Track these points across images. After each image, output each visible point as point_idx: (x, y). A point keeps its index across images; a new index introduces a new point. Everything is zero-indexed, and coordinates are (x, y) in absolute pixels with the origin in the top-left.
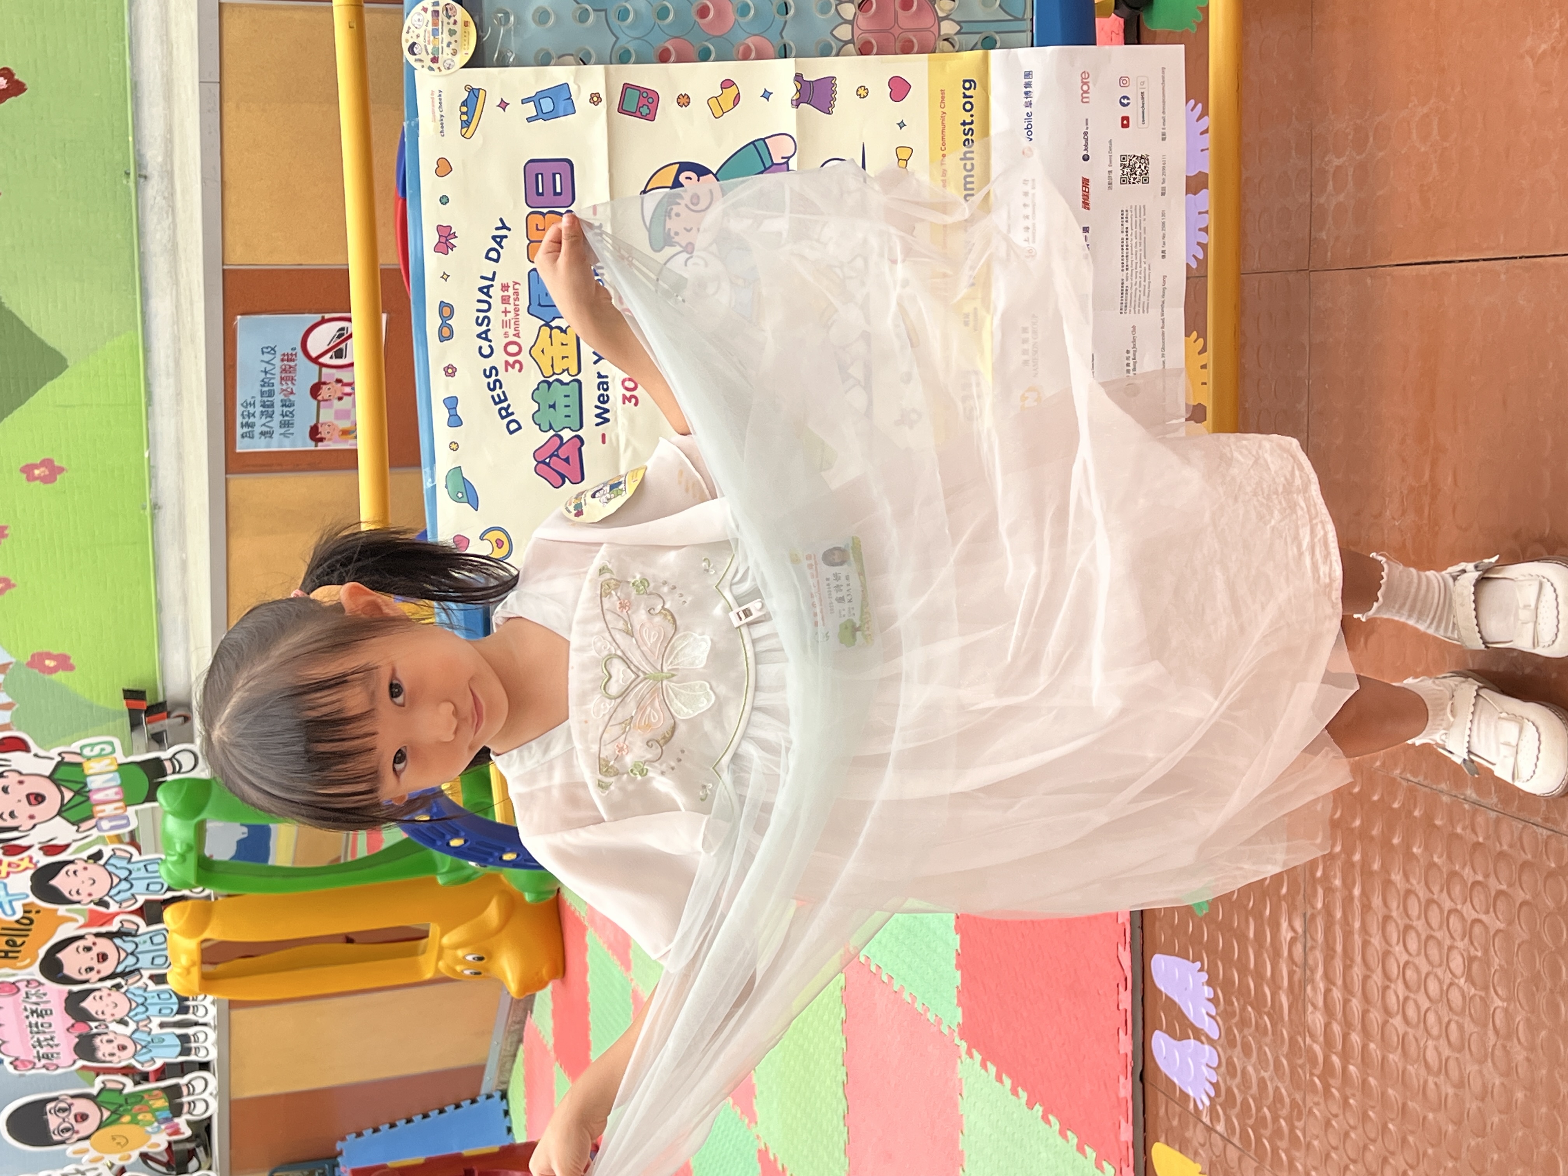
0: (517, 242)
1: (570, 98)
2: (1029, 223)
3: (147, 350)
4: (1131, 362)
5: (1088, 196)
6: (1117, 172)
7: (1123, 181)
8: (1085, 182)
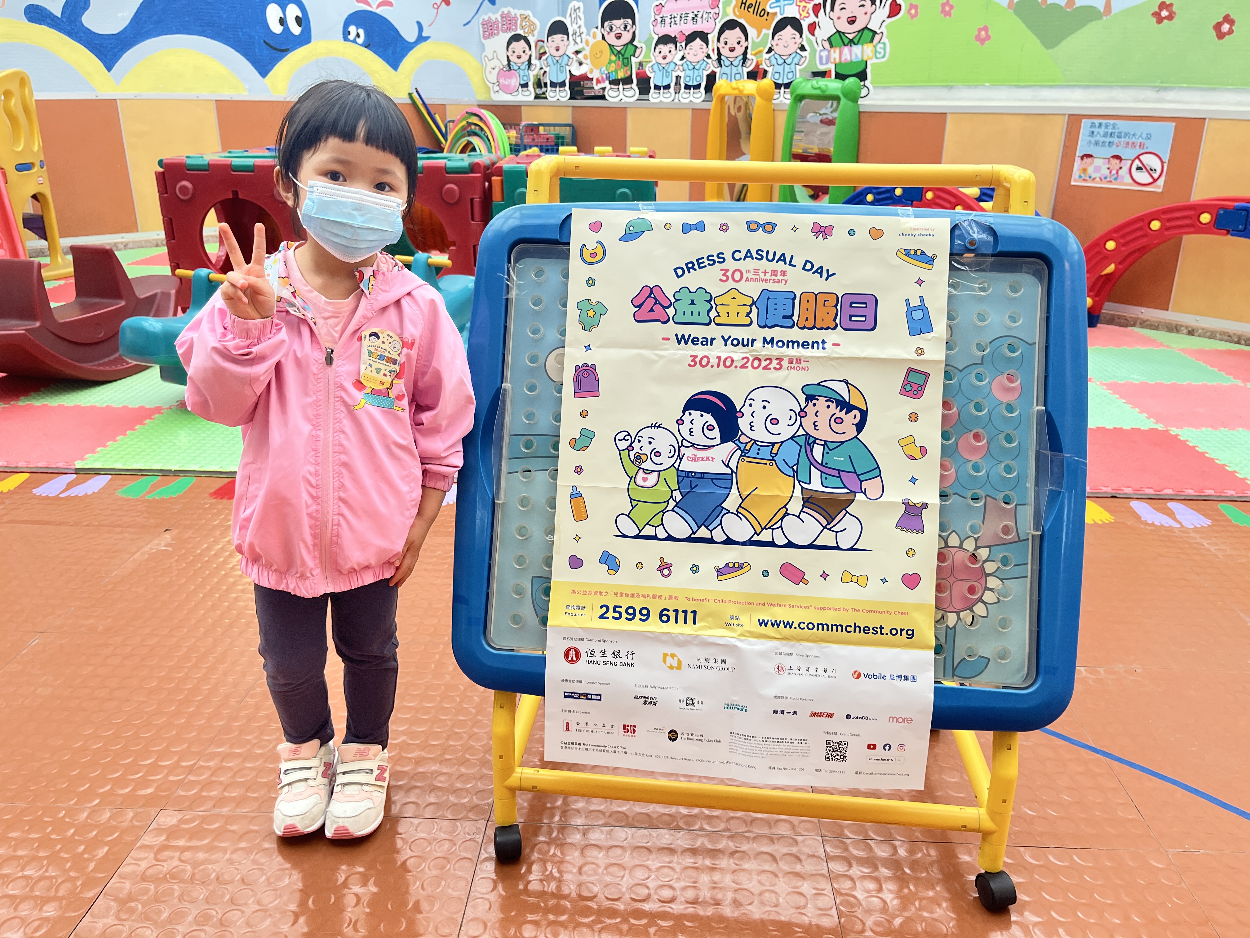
1: (921, 332)
2: (803, 670)
5: (820, 716)
6: (835, 739)
7: (828, 742)
8: (831, 715)
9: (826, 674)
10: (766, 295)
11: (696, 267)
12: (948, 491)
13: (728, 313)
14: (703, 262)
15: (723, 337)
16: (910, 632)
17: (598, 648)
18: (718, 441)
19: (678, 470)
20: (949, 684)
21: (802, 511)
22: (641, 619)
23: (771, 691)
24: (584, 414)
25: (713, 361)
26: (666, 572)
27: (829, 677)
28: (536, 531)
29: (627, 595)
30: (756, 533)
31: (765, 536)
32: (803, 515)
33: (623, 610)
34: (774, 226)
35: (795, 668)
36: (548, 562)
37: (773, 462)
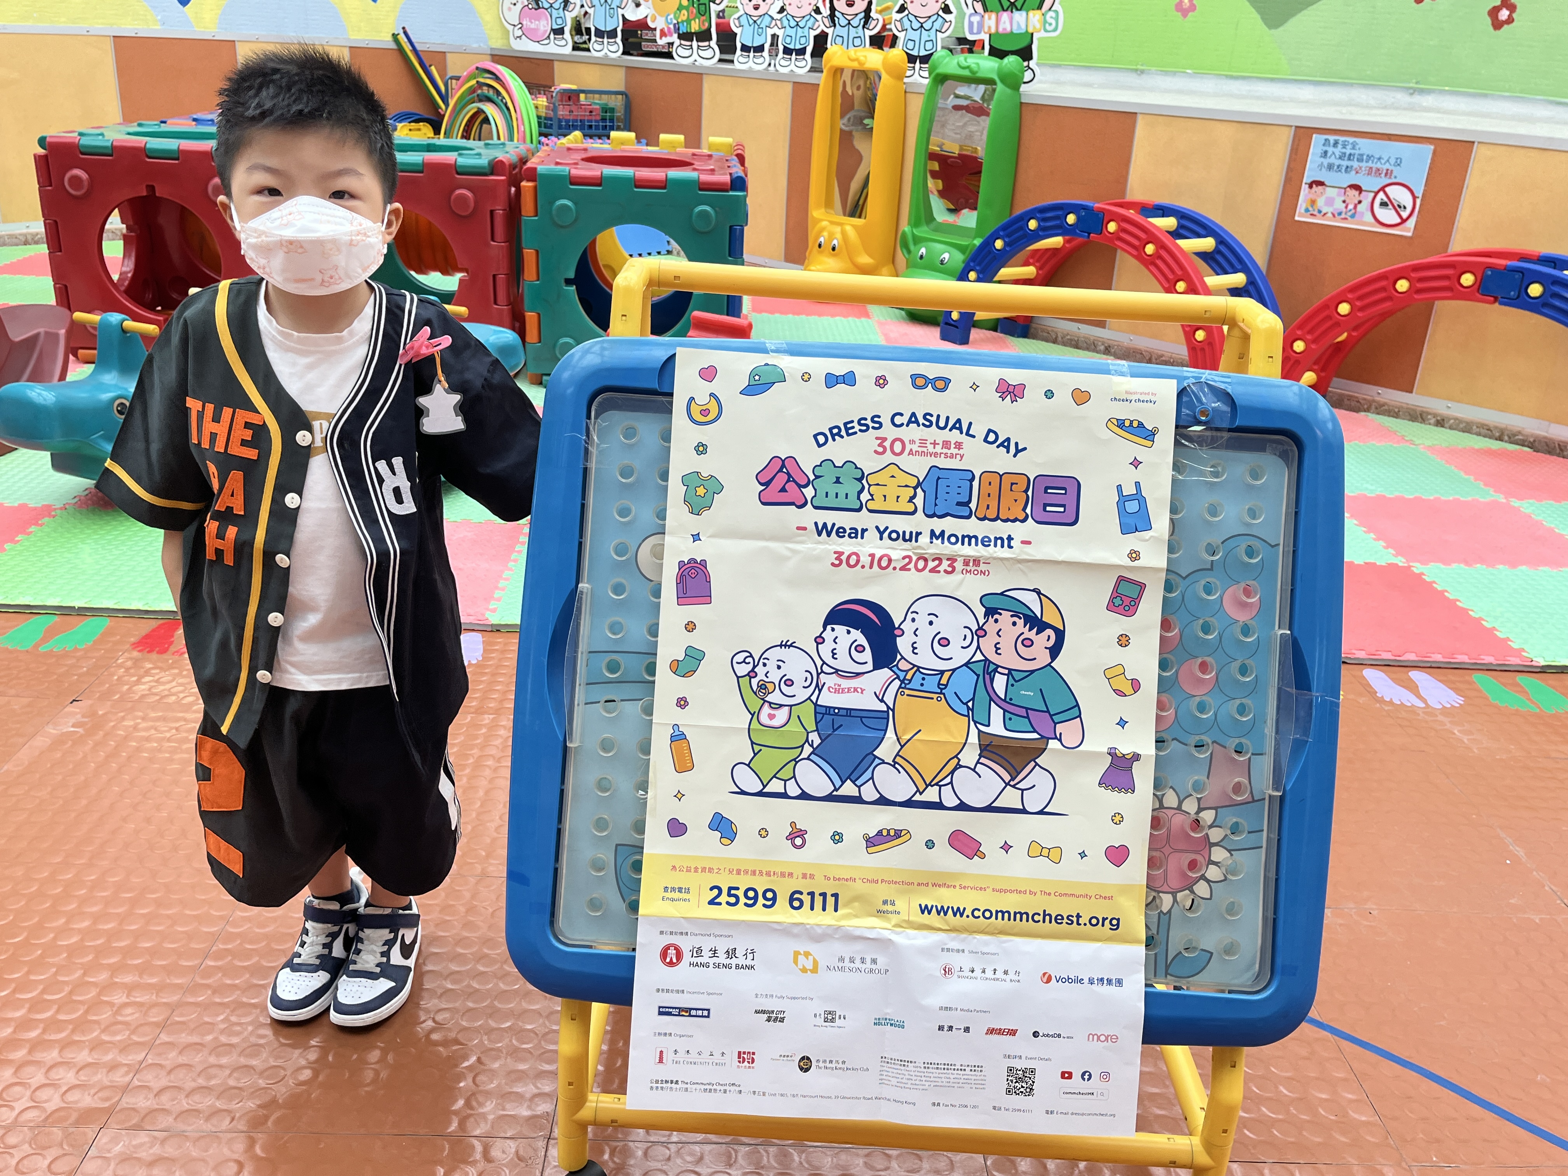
0: (1002, 462)
1: (1136, 530)
2: (978, 973)
4: (833, 1065)
5: (999, 1034)
6: (1020, 1064)
7: (1010, 1069)
8: (1013, 1033)
9: (1008, 978)
10: (936, 473)
11: (843, 433)
12: (1165, 736)
13: (885, 496)
14: (853, 427)
15: (877, 528)
16: (1115, 922)
17: (707, 945)
18: (870, 666)
19: (816, 705)
20: (1160, 988)
21: (978, 762)
22: (764, 905)
23: (934, 1001)
24: (689, 628)
25: (865, 560)
26: (798, 841)
27: (1011, 981)
28: (624, 783)
29: (746, 872)
30: (918, 790)
31: (931, 795)
32: (979, 768)
33: (740, 893)
34: (947, 381)
35: (966, 969)
36: (640, 827)
37: (942, 696)
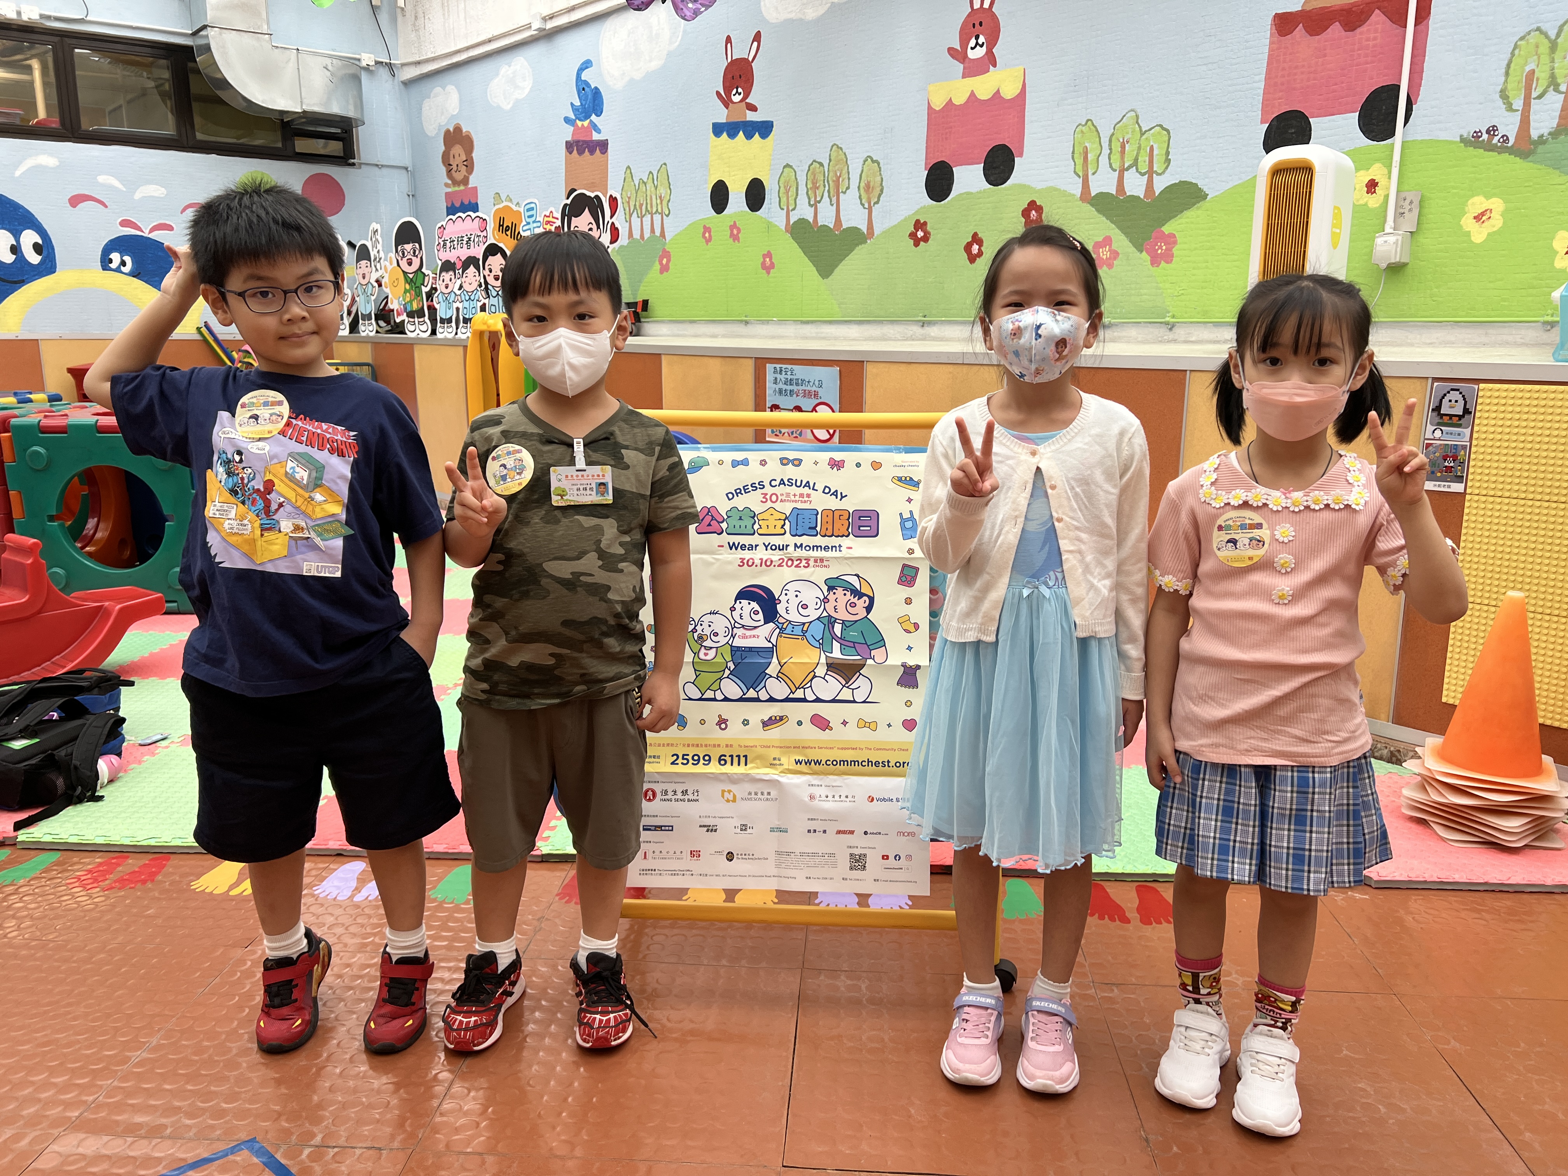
0: (833, 503)
2: (830, 798)
3: (831, 322)
4: (747, 857)
5: (844, 833)
6: (857, 852)
7: (851, 855)
8: (852, 832)
9: (848, 800)
10: (795, 511)
11: (743, 492)
13: (768, 526)
14: (748, 488)
15: (764, 544)
17: (670, 788)
18: (762, 622)
19: (731, 646)
21: (826, 674)
22: (704, 764)
23: (804, 815)
25: (758, 562)
26: (723, 726)
27: (850, 801)
29: (693, 745)
30: (792, 692)
31: (799, 694)
32: (827, 677)
33: (690, 758)
35: (823, 796)
37: (804, 637)
